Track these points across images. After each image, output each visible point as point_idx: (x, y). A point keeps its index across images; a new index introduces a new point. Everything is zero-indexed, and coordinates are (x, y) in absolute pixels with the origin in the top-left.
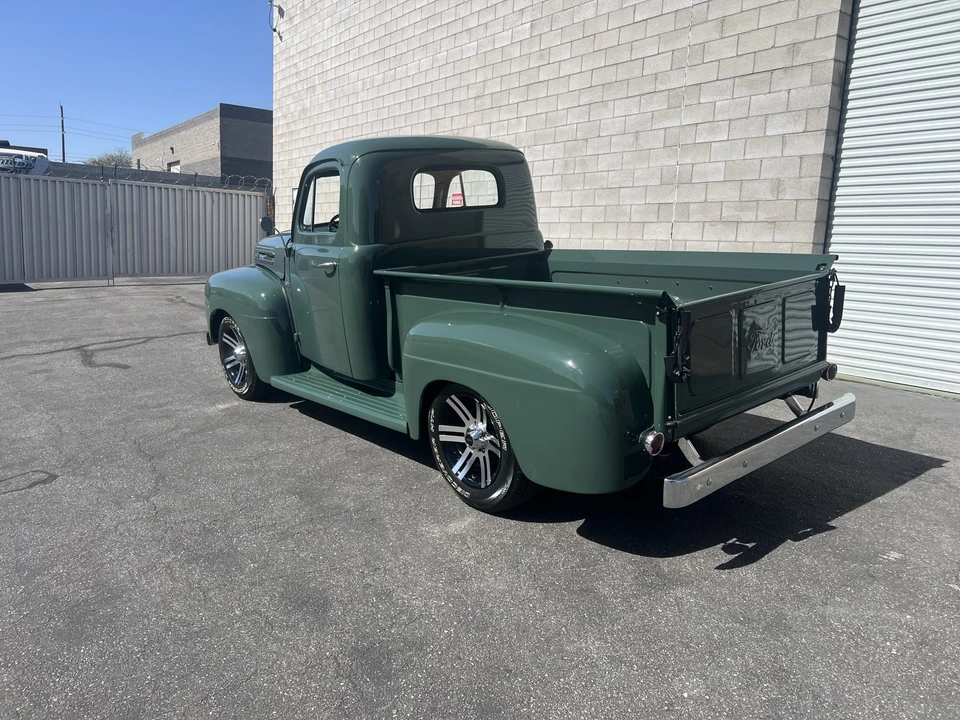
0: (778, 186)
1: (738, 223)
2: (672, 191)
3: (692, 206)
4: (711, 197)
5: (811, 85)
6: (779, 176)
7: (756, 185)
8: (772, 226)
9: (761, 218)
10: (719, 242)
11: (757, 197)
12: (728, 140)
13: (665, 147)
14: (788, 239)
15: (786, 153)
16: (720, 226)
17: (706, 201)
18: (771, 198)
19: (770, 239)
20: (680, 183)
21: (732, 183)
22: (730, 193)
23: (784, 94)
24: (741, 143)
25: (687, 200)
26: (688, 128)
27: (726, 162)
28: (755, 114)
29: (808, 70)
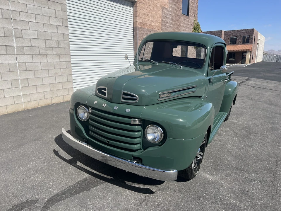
0: (58, 43)
1: (47, 55)
2: (13, 40)
3: (25, 48)
4: (33, 45)
5: (61, 11)
6: (58, 39)
7: (51, 41)
8: (58, 56)
9: (55, 53)
10: (41, 62)
11: (52, 46)
12: (36, 22)
13: (3, 18)
14: (64, 60)
15: (58, 32)
16: (40, 56)
17: (31, 46)
18: (56, 47)
19: (58, 61)
20: (16, 38)
21: (42, 40)
22: (42, 44)
23: (54, 11)
24: (42, 25)
25: (22, 45)
26: (15, 12)
27: (37, 31)
28: (45, 15)
29: (59, 5)
